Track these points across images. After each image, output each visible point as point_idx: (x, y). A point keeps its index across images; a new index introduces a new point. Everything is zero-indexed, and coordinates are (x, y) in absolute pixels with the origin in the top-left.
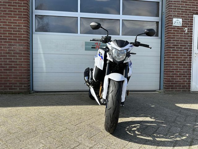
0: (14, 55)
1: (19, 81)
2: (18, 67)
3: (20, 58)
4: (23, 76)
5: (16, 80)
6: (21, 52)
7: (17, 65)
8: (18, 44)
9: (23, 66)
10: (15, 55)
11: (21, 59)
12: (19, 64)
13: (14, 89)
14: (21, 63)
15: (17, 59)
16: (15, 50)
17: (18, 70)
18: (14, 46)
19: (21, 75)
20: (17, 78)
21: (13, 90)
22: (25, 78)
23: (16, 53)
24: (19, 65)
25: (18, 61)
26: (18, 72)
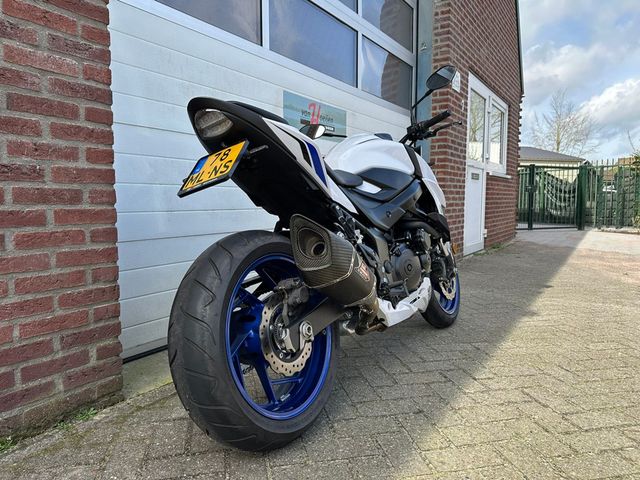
0: (16, 115)
1: (59, 324)
2: (50, 216)
3: (62, 143)
4: (89, 277)
5: (37, 318)
6: (69, 102)
7: (43, 197)
8: (43, 34)
9: (86, 206)
10: (27, 117)
11: (72, 155)
12: (55, 192)
13: (26, 395)
14: (76, 186)
15: (39, 150)
16: (19, 77)
17: (52, 239)
18: (14, 44)
19: (79, 278)
20: (44, 305)
21: (15, 412)
22: (103, 290)
23: (31, 100)
24: (59, 196)
25: (48, 166)
26: (52, 253)
